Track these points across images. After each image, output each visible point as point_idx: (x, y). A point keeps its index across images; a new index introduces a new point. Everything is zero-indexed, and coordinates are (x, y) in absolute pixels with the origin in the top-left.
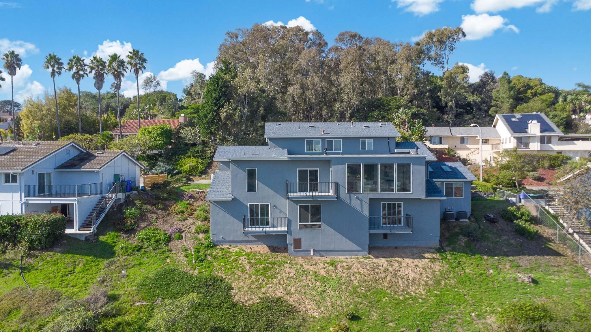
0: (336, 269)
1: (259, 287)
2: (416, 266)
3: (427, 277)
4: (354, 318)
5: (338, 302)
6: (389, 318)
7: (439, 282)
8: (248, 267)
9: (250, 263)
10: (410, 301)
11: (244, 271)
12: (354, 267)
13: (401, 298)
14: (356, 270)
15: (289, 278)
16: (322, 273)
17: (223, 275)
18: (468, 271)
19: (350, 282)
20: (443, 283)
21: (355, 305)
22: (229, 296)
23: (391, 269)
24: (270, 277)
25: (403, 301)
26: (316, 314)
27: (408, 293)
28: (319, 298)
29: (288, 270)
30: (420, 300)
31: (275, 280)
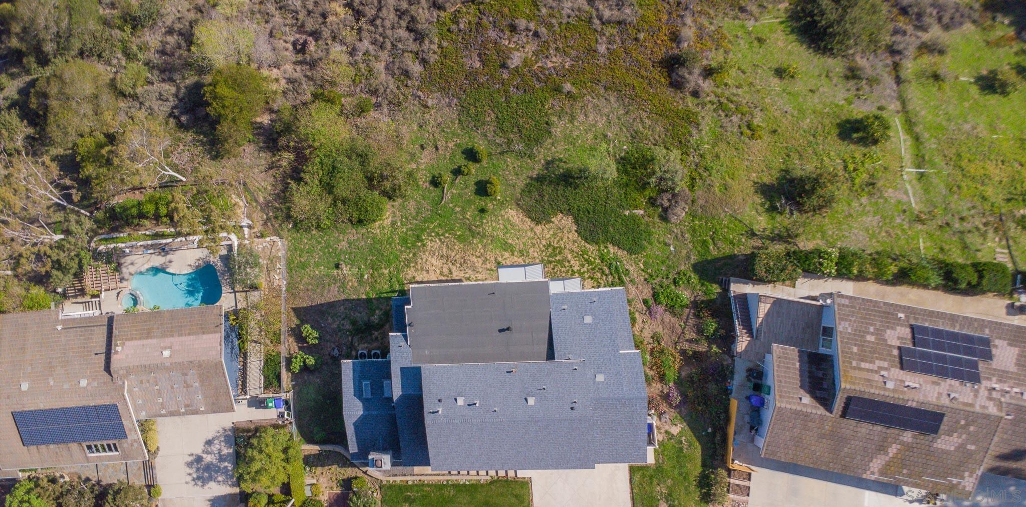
0: (496, 259)
1: (555, 235)
2: (427, 271)
3: (422, 259)
4: (482, 211)
5: (494, 224)
6: (459, 215)
7: (414, 254)
8: (569, 256)
9: (569, 262)
10: (440, 232)
11: (572, 251)
12: (480, 263)
13: (447, 235)
14: (479, 259)
15: (534, 245)
16: (507, 255)
17: (588, 246)
18: (386, 272)
19: (484, 246)
20: (411, 255)
21: (482, 223)
22: (576, 222)
23: (450, 264)
24: (550, 245)
25: (446, 231)
26: (510, 211)
27: (440, 240)
28: (509, 227)
29: (536, 255)
30: (433, 234)
31: (544, 242)
